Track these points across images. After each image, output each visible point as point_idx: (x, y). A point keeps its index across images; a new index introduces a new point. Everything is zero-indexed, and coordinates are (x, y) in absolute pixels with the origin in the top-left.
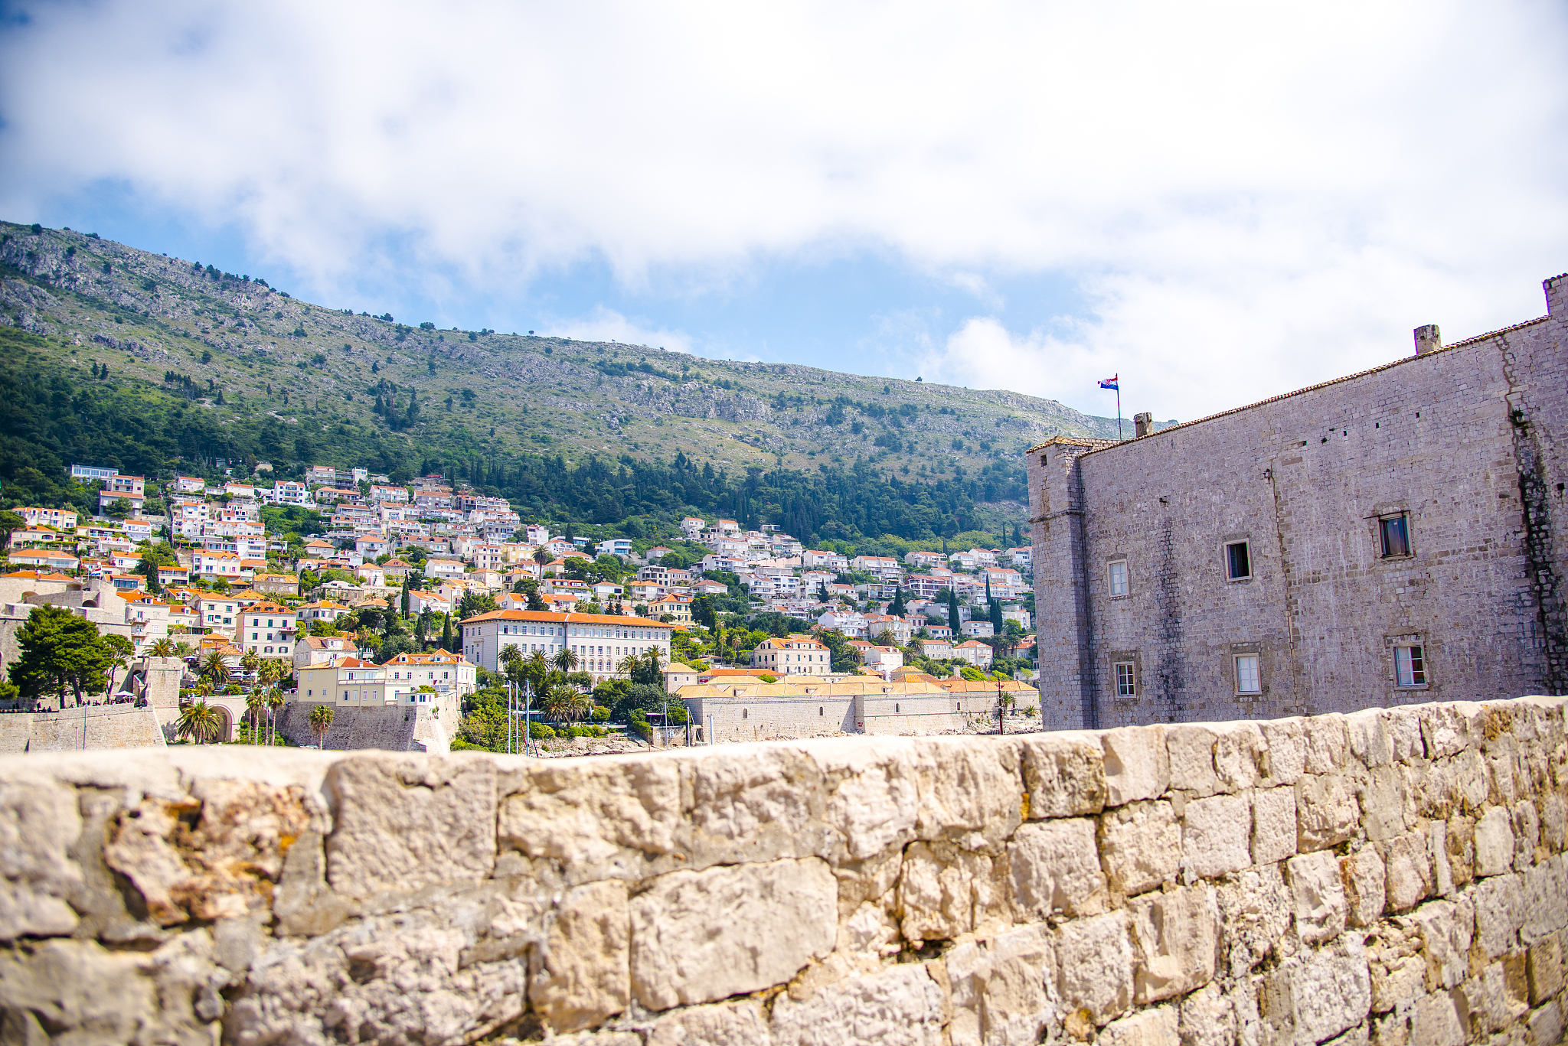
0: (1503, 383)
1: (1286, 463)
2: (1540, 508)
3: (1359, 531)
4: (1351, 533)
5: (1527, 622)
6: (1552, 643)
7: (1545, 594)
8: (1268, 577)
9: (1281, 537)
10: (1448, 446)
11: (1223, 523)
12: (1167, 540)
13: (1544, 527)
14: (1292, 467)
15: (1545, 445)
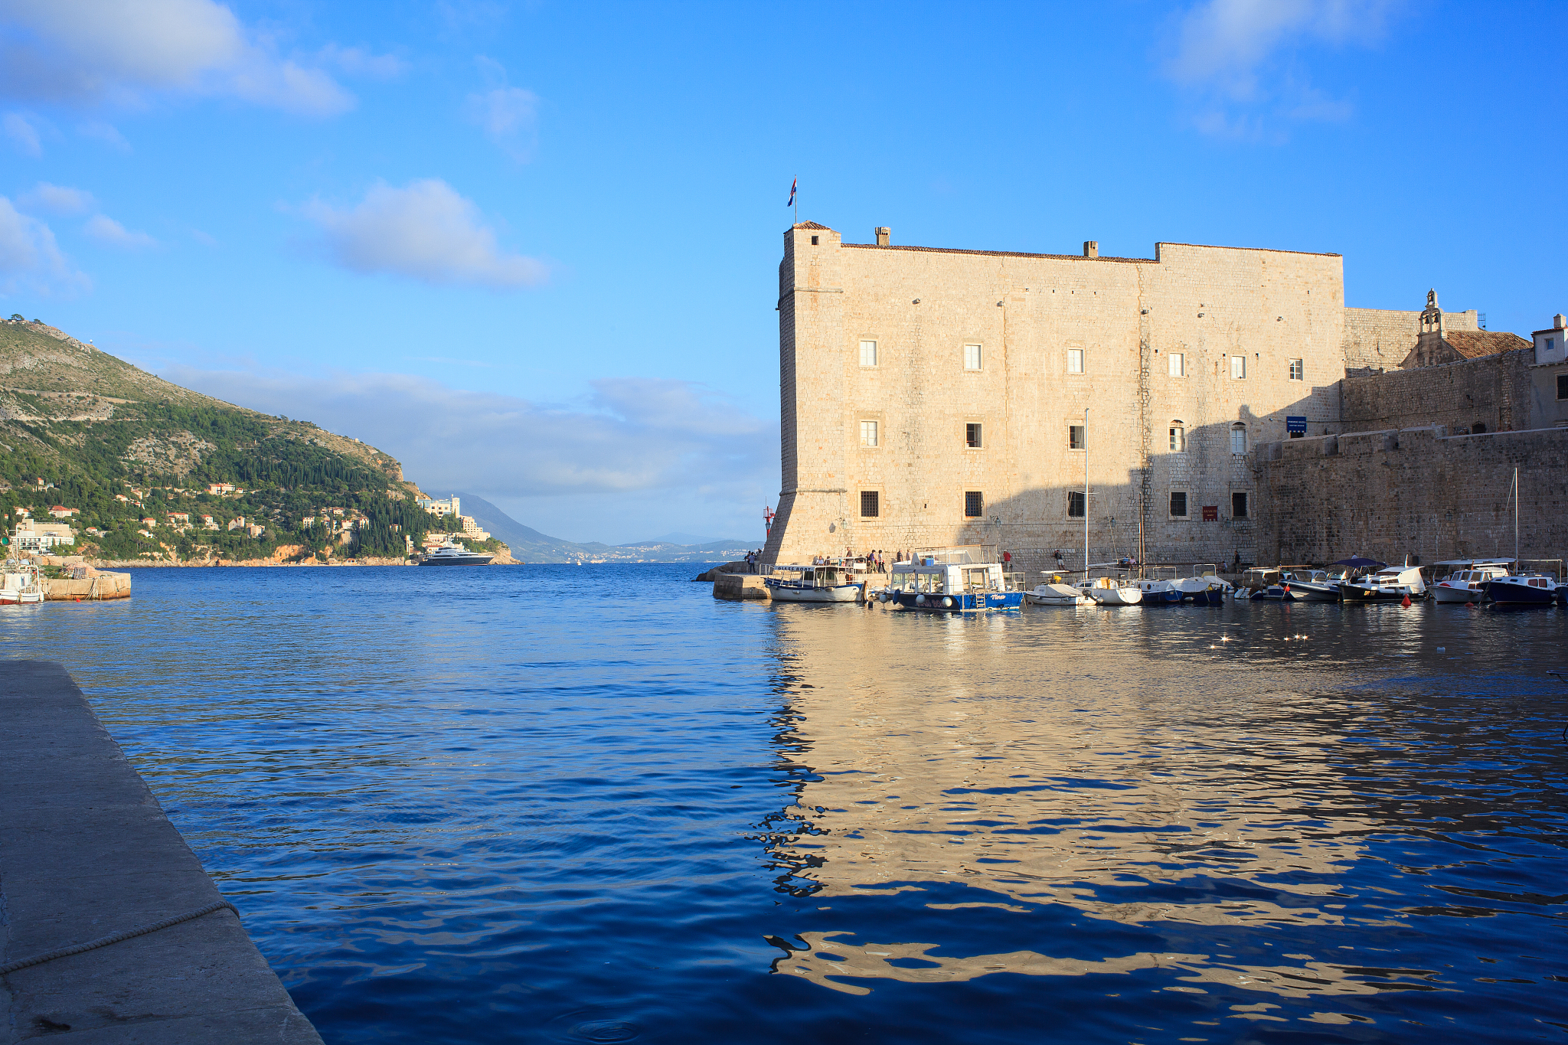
0: (1138, 289)
1: (1014, 299)
2: (1147, 361)
3: (1056, 353)
4: (1052, 354)
5: (1135, 418)
6: (1145, 430)
7: (1145, 405)
8: (994, 372)
9: (1006, 347)
10: (1109, 315)
11: (964, 329)
12: (917, 330)
13: (1148, 370)
14: (1019, 303)
15: (1153, 329)
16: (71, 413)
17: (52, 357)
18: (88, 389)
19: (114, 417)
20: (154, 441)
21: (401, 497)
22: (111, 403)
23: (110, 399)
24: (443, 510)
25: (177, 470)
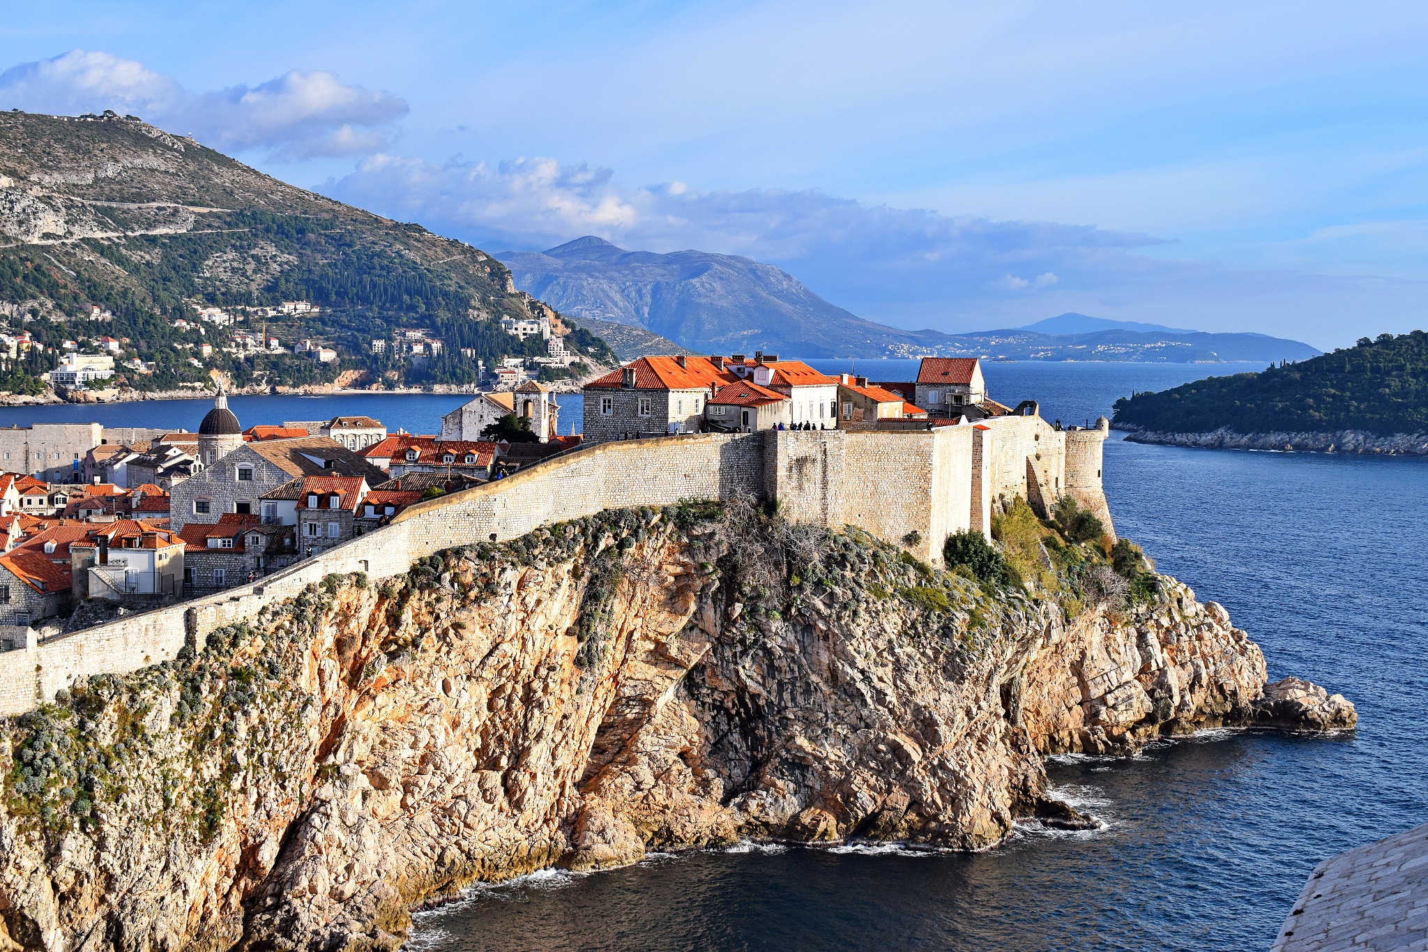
16: (150, 226)
17: (138, 162)
18: (170, 198)
19: (195, 229)
20: (231, 255)
21: (483, 316)
22: (194, 213)
23: (191, 208)
24: (529, 331)
25: (253, 287)
